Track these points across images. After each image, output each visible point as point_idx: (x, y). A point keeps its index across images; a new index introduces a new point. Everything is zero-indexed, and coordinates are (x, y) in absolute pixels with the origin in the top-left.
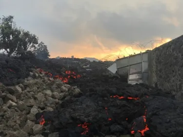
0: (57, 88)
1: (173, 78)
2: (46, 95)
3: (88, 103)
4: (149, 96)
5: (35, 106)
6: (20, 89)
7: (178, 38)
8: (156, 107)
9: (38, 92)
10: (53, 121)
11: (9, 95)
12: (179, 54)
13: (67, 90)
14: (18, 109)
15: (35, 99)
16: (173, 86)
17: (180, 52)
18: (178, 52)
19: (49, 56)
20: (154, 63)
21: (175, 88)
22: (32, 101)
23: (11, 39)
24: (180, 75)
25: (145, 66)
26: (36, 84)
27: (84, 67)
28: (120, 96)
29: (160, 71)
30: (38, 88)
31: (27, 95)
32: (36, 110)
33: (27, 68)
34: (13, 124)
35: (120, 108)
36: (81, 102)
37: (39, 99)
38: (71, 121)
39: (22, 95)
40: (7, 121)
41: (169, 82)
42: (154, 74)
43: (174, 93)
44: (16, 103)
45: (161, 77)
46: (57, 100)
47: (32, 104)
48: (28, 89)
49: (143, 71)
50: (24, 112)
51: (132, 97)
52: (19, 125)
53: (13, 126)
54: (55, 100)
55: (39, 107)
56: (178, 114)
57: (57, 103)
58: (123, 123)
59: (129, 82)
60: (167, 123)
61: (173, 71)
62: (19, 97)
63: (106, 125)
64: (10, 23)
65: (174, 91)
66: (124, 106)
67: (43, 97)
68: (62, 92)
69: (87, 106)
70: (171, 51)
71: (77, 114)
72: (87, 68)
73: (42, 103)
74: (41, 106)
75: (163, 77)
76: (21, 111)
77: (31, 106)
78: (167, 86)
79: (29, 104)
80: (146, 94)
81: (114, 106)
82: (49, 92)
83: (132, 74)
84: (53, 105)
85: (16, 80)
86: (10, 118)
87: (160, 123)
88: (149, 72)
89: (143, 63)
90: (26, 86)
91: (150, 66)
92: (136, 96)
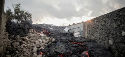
0: (44, 38)
1: (96, 35)
2: (39, 41)
3: (62, 45)
4: (86, 42)
5: (35, 47)
6: (27, 39)
7: (99, 17)
8: (91, 47)
9: (36, 40)
10: (47, 53)
11: (23, 41)
12: (99, 24)
13: (48, 39)
14: (27, 48)
15: (35, 43)
16: (96, 38)
17: (100, 23)
18: (99, 23)
19: (33, 23)
20: (87, 28)
21: (97, 39)
22: (33, 44)
23: (19, 15)
24: (100, 33)
25: (82, 29)
26: (34, 36)
27: (50, 28)
28: (74, 42)
29: (89, 31)
30: (35, 38)
31: (31, 41)
32: (36, 48)
33: (28, 29)
34: (27, 54)
35: (76, 48)
36: (58, 45)
37: (37, 43)
38: (55, 53)
39: (28, 41)
40: (24, 53)
41: (94, 36)
42: (86, 33)
43: (96, 41)
44: (26, 45)
45: (90, 34)
46: (45, 44)
47: (34, 46)
48: (31, 39)
49: (81, 31)
50: (30, 49)
51: (79, 43)
52: (30, 55)
53: (27, 56)
54: (44, 44)
55: (37, 47)
56: (102, 50)
57: (45, 45)
58: (77, 54)
59: (75, 36)
60: (98, 54)
61: (96, 31)
62: (27, 42)
63: (70, 55)
64: (19, 7)
65: (97, 40)
66: (78, 47)
67: (38, 42)
68: (46, 40)
69: (61, 46)
70: (95, 22)
71: (58, 50)
72: (52, 29)
73: (38, 45)
74: (38, 47)
75: (91, 34)
76: (29, 49)
77: (34, 47)
78: (93, 38)
79: (32, 46)
80: (85, 41)
81: (73, 47)
82: (40, 40)
83: (76, 32)
84: (43, 46)
85: (24, 34)
86: (25, 52)
87: (95, 54)
88: (84, 32)
89: (81, 27)
90: (29, 37)
91: (84, 29)
92: (81, 42)
